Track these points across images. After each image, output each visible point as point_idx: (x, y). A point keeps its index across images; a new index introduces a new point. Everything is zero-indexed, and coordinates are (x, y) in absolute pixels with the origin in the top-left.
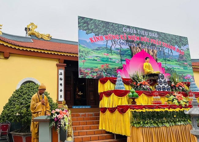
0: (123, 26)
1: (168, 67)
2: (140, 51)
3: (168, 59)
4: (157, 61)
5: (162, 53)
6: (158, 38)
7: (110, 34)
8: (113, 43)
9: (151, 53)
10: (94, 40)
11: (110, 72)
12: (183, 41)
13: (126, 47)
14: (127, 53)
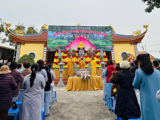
0: (71, 26)
1: (95, 43)
2: (79, 37)
3: (96, 39)
4: (88, 41)
5: (92, 37)
6: (91, 29)
7: (64, 31)
8: (65, 35)
9: (85, 37)
10: (55, 35)
11: (62, 48)
12: (107, 29)
13: (71, 36)
14: (72, 39)
